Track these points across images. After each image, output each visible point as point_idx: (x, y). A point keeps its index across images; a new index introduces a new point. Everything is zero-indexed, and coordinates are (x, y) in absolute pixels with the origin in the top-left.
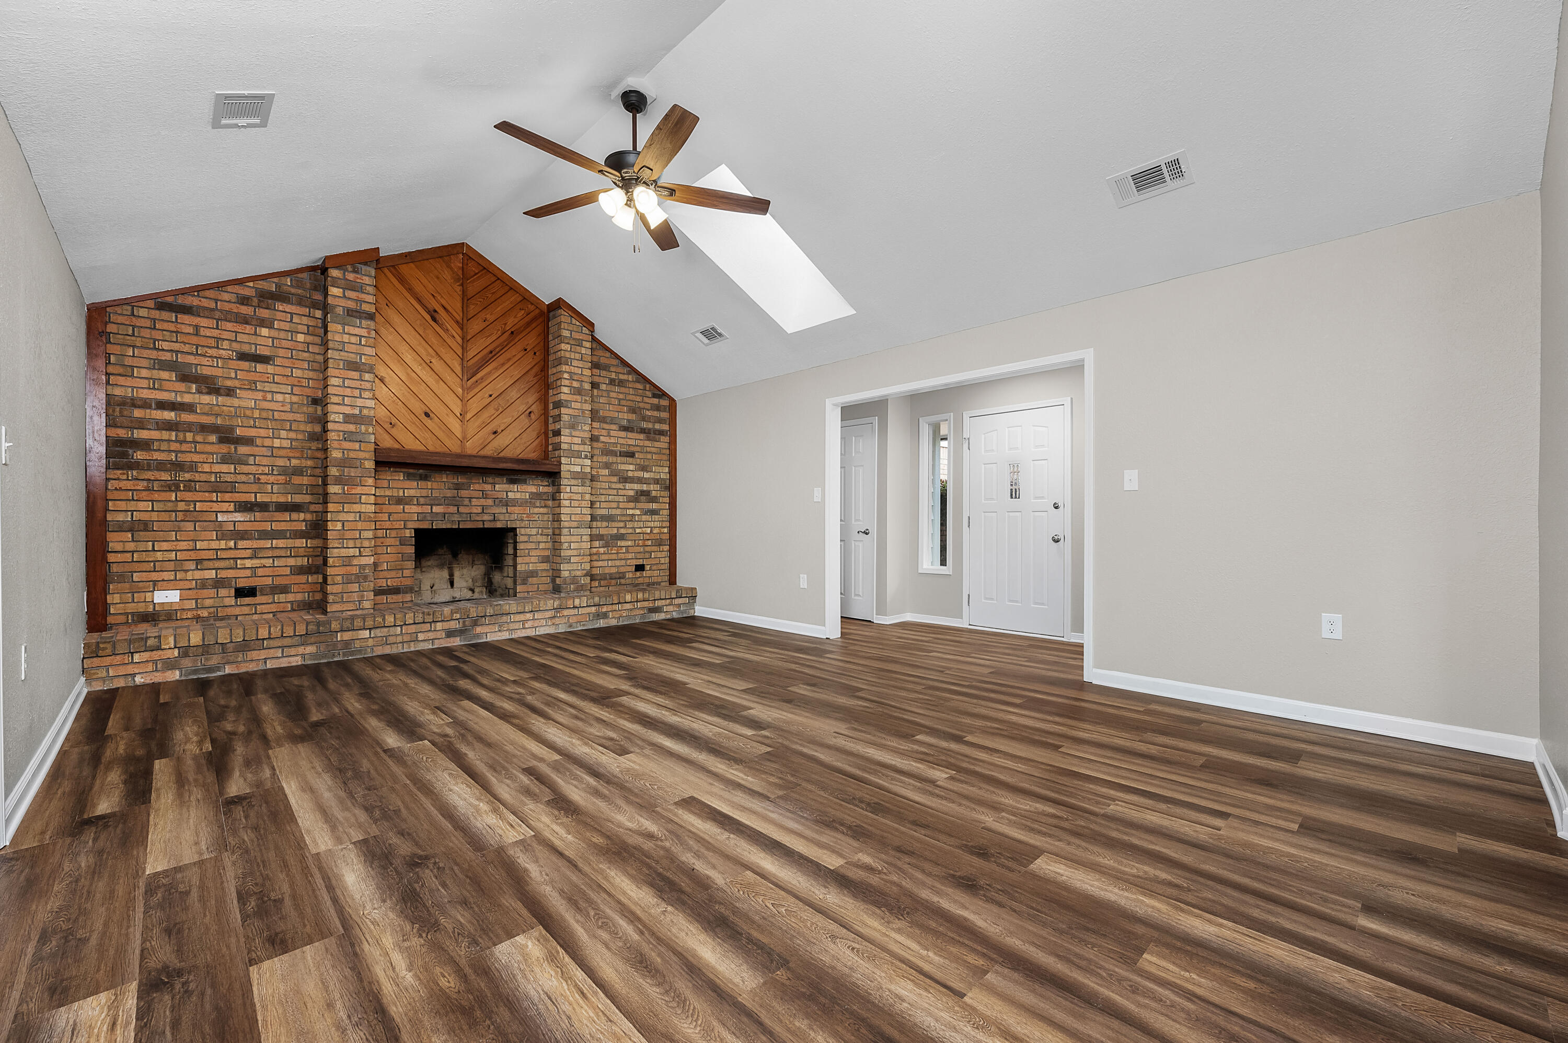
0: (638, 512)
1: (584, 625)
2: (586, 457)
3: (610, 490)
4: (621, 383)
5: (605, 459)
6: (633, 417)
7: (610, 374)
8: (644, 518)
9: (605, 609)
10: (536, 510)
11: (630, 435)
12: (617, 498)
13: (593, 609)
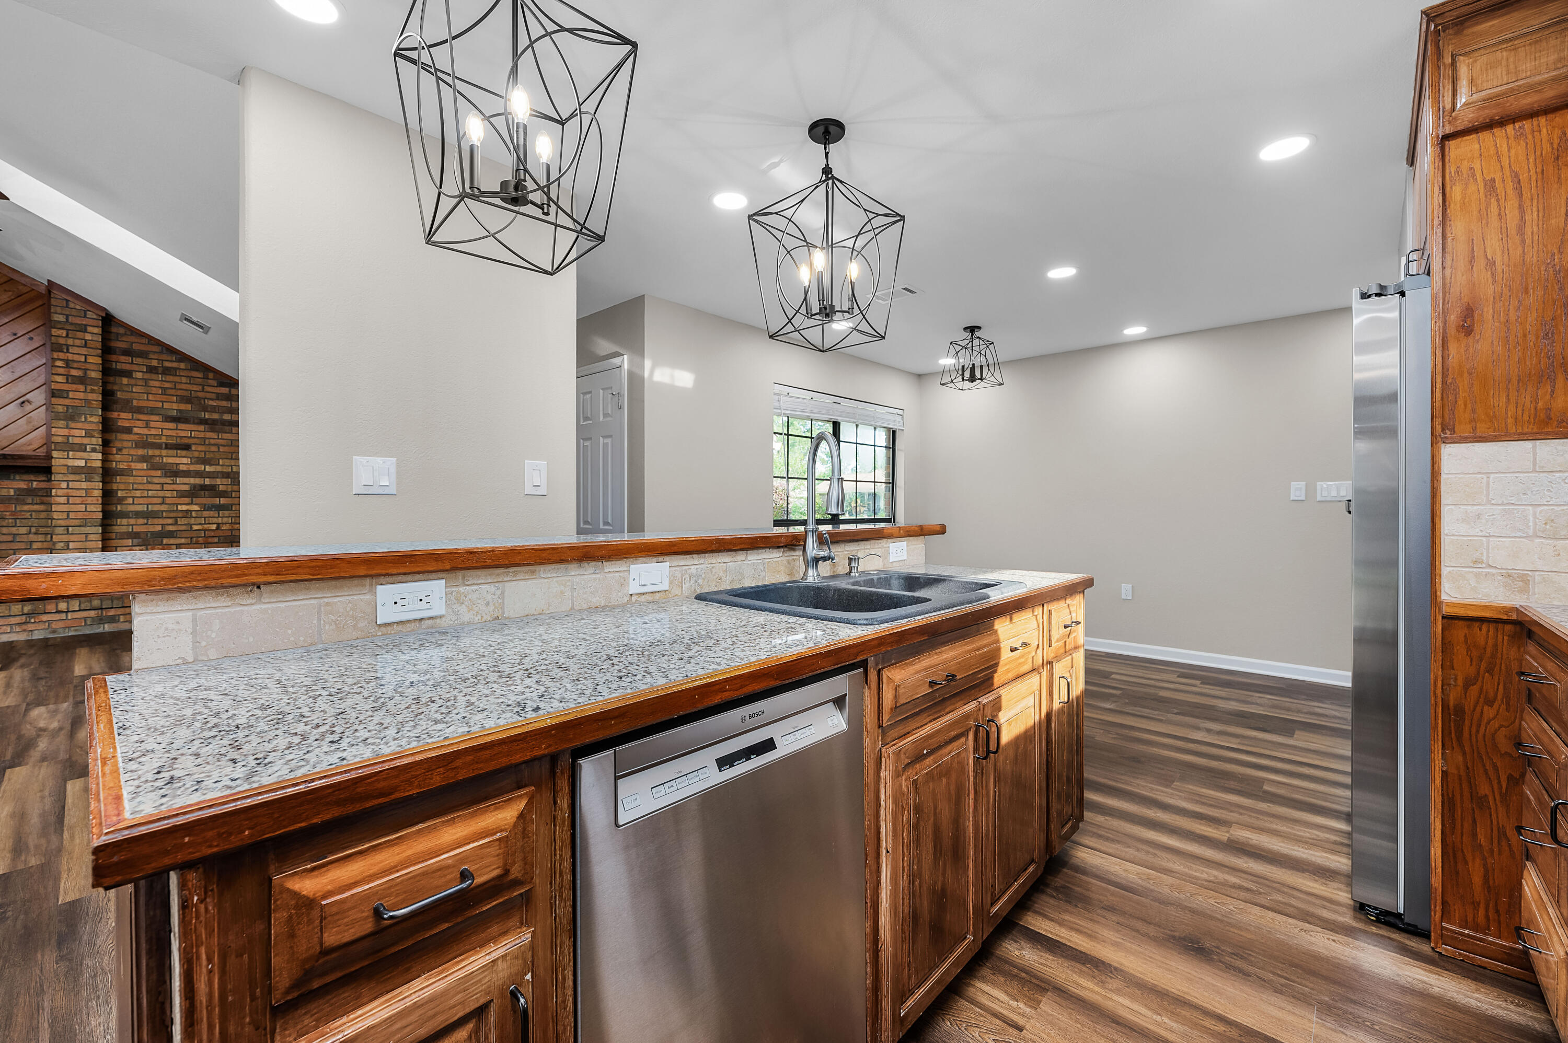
0: (196, 508)
1: (76, 630)
2: (94, 450)
3: (150, 485)
4: (167, 371)
5: (140, 452)
6: (183, 407)
7: (149, 361)
8: (206, 514)
9: (112, 613)
10: (26, 508)
11: (181, 426)
12: (161, 494)
13: (93, 613)
